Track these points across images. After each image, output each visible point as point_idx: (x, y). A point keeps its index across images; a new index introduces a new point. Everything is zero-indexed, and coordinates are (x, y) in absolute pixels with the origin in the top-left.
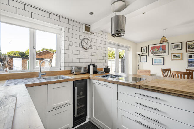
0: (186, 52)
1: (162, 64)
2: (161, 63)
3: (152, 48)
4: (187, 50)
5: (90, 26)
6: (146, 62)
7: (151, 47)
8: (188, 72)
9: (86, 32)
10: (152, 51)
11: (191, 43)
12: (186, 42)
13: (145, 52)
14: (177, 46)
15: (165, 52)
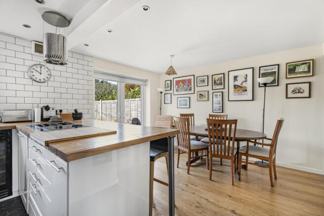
0: (213, 89)
1: (188, 106)
2: (186, 105)
3: (178, 82)
4: (214, 87)
5: (42, 43)
6: (171, 103)
7: (176, 81)
8: (211, 118)
9: (38, 54)
10: (177, 86)
11: (216, 77)
12: (212, 76)
13: (170, 89)
14: (204, 81)
15: (190, 90)
